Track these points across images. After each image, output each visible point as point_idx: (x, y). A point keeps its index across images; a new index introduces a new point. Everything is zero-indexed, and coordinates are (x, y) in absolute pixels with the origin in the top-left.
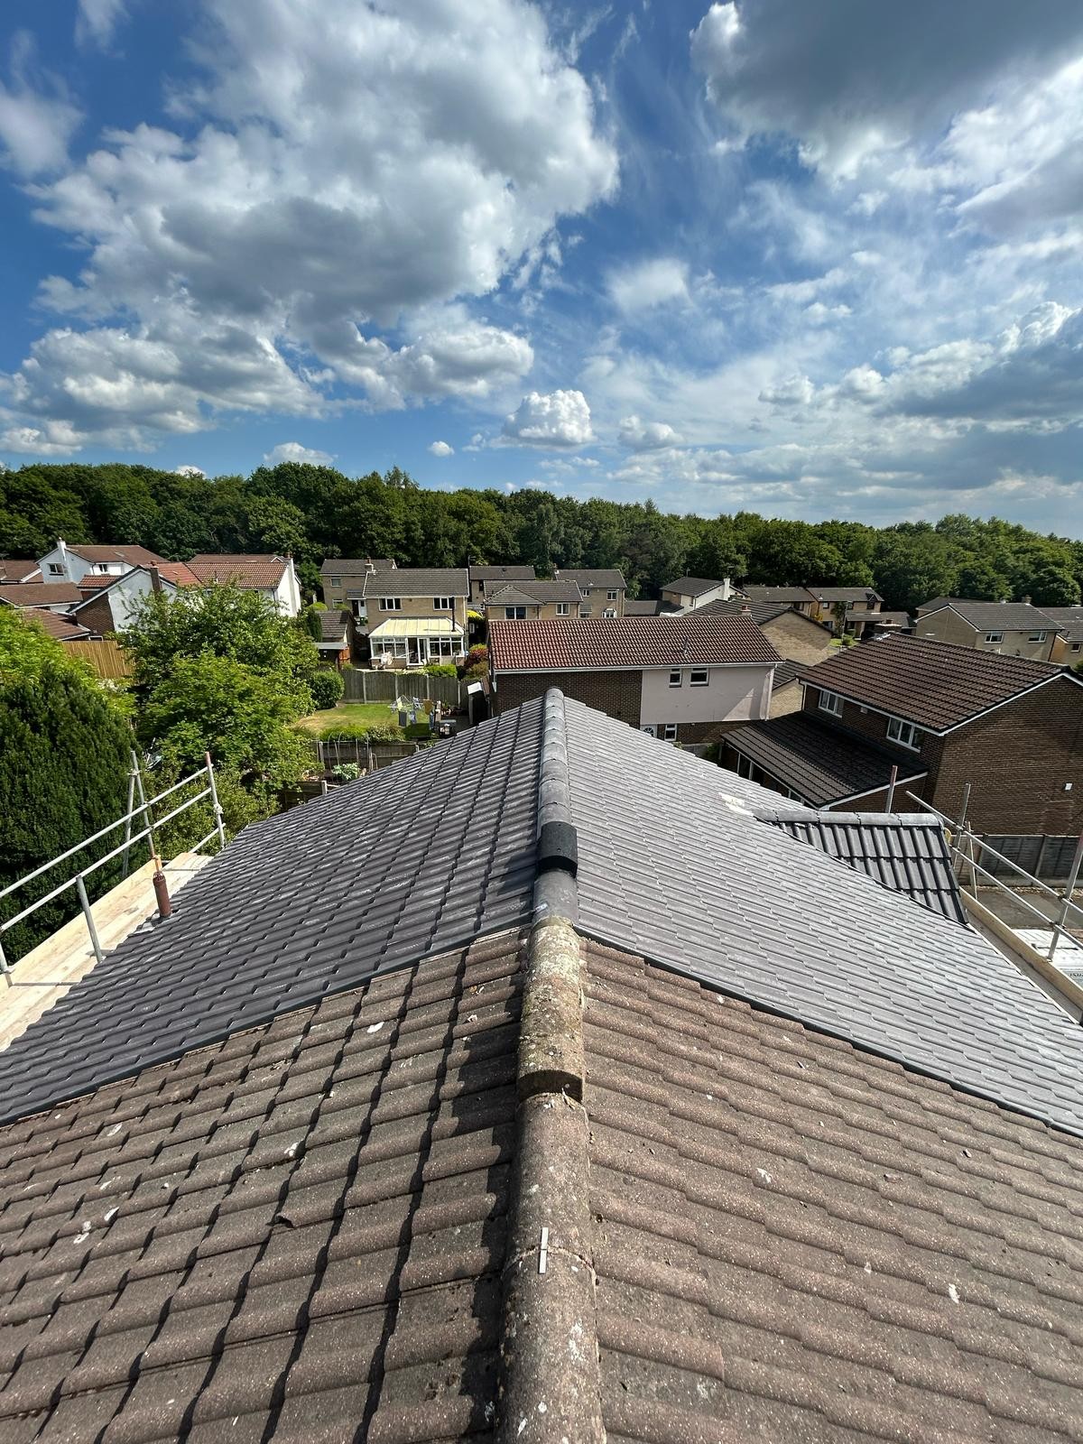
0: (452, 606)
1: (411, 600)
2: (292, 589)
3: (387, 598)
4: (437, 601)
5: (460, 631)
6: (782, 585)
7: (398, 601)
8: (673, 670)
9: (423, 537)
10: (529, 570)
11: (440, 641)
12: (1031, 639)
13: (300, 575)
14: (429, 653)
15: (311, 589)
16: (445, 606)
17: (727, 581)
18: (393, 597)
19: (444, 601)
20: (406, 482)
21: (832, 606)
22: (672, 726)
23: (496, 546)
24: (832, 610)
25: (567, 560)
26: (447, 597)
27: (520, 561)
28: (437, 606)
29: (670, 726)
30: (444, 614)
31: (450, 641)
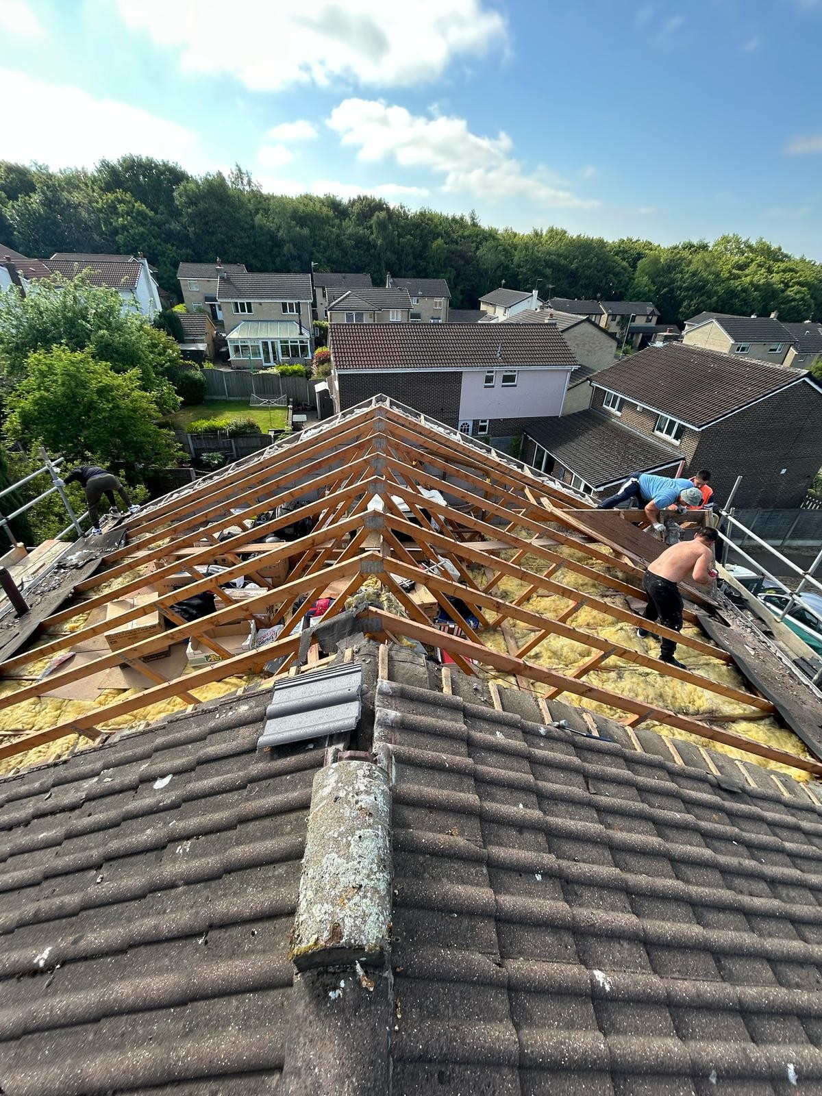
0: (298, 311)
1: (260, 304)
2: (150, 290)
3: (239, 301)
4: (284, 305)
5: (307, 335)
6: (579, 299)
7: (249, 304)
8: (488, 372)
9: (270, 243)
10: (367, 278)
11: (290, 344)
12: (771, 350)
13: (157, 277)
14: (280, 355)
15: (171, 291)
16: (292, 310)
17: (535, 292)
18: (245, 301)
19: (291, 305)
20: (249, 183)
21: (618, 318)
22: (485, 421)
23: (336, 254)
24: (618, 322)
25: (400, 269)
26: (293, 301)
27: (358, 270)
28: (285, 310)
29: (483, 421)
30: (291, 318)
31: (298, 344)
